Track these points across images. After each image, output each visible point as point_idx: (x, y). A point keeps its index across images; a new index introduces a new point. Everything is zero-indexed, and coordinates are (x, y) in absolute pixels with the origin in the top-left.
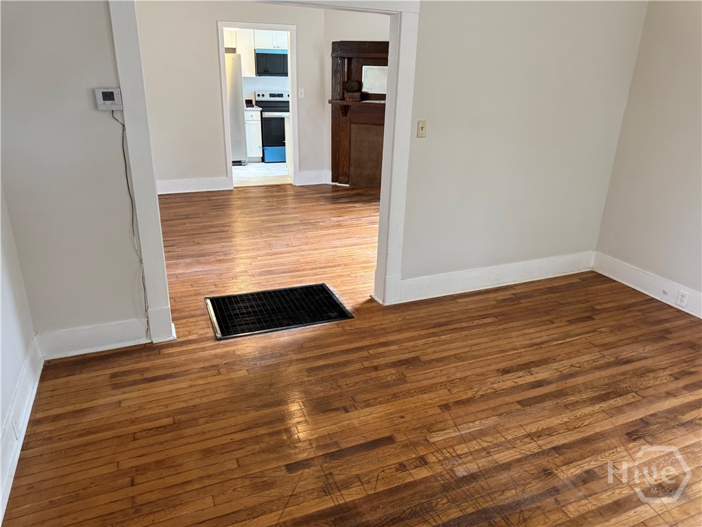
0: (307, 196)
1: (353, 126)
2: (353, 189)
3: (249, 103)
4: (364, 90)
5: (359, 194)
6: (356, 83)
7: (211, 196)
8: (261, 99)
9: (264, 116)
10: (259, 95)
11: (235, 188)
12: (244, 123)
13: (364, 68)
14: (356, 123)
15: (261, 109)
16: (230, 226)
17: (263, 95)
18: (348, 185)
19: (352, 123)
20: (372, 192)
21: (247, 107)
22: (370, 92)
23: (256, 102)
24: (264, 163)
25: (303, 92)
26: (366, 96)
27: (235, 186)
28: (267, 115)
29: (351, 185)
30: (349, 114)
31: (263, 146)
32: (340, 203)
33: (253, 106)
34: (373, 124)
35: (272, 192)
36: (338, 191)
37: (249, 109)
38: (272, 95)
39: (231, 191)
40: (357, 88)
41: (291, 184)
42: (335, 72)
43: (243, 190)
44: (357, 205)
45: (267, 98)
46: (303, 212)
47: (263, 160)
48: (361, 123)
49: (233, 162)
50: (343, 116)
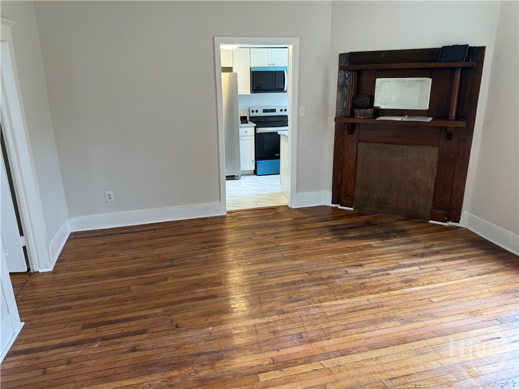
0: (308, 226)
1: (360, 144)
2: (359, 215)
3: (244, 120)
4: (376, 104)
5: (369, 224)
6: (368, 98)
7: (202, 226)
8: (255, 114)
9: (257, 132)
10: (253, 111)
11: (228, 212)
12: (238, 140)
13: (378, 80)
14: (365, 142)
15: (255, 125)
16: (220, 284)
17: (257, 111)
18: (352, 209)
19: (359, 141)
20: (384, 221)
21: (242, 123)
22: (382, 107)
23: (250, 117)
24: (255, 177)
25: (304, 110)
26: (379, 112)
27: (228, 209)
28: (261, 130)
29: (356, 208)
30: (356, 133)
31: (256, 160)
32: (351, 238)
33: (247, 123)
34: (387, 143)
35: (267, 218)
36: (342, 217)
37: (244, 125)
38: (265, 111)
39: (224, 217)
40: (368, 103)
41: (287, 206)
42: (341, 87)
43: (237, 215)
44: (373, 243)
45: (261, 114)
46: (308, 255)
47: (255, 173)
48: (371, 142)
49: (227, 177)
50: (349, 134)
